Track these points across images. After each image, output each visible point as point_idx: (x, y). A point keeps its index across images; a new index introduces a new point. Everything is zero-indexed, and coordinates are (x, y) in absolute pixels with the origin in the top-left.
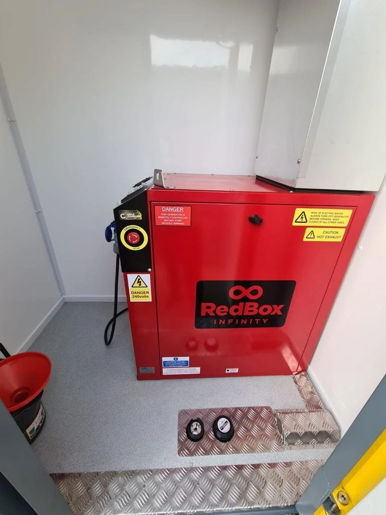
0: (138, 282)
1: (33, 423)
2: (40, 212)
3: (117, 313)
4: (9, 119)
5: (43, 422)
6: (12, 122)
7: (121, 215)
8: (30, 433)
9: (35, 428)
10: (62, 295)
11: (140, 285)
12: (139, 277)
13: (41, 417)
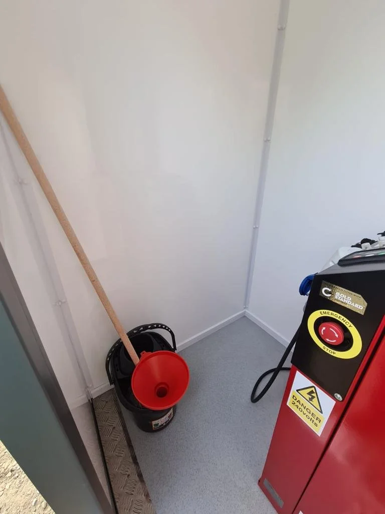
0: (310, 393)
1: (159, 420)
2: (257, 228)
3: (283, 366)
4: (265, 139)
5: (168, 423)
6: (267, 141)
7: (324, 290)
8: (155, 425)
9: (160, 424)
10: (245, 308)
11: (311, 399)
12: (313, 389)
13: (167, 419)
